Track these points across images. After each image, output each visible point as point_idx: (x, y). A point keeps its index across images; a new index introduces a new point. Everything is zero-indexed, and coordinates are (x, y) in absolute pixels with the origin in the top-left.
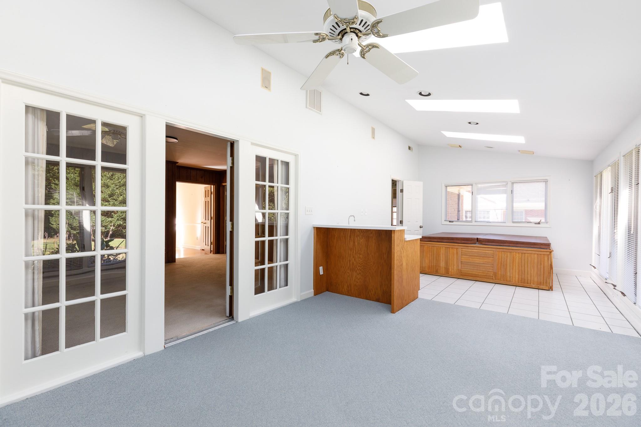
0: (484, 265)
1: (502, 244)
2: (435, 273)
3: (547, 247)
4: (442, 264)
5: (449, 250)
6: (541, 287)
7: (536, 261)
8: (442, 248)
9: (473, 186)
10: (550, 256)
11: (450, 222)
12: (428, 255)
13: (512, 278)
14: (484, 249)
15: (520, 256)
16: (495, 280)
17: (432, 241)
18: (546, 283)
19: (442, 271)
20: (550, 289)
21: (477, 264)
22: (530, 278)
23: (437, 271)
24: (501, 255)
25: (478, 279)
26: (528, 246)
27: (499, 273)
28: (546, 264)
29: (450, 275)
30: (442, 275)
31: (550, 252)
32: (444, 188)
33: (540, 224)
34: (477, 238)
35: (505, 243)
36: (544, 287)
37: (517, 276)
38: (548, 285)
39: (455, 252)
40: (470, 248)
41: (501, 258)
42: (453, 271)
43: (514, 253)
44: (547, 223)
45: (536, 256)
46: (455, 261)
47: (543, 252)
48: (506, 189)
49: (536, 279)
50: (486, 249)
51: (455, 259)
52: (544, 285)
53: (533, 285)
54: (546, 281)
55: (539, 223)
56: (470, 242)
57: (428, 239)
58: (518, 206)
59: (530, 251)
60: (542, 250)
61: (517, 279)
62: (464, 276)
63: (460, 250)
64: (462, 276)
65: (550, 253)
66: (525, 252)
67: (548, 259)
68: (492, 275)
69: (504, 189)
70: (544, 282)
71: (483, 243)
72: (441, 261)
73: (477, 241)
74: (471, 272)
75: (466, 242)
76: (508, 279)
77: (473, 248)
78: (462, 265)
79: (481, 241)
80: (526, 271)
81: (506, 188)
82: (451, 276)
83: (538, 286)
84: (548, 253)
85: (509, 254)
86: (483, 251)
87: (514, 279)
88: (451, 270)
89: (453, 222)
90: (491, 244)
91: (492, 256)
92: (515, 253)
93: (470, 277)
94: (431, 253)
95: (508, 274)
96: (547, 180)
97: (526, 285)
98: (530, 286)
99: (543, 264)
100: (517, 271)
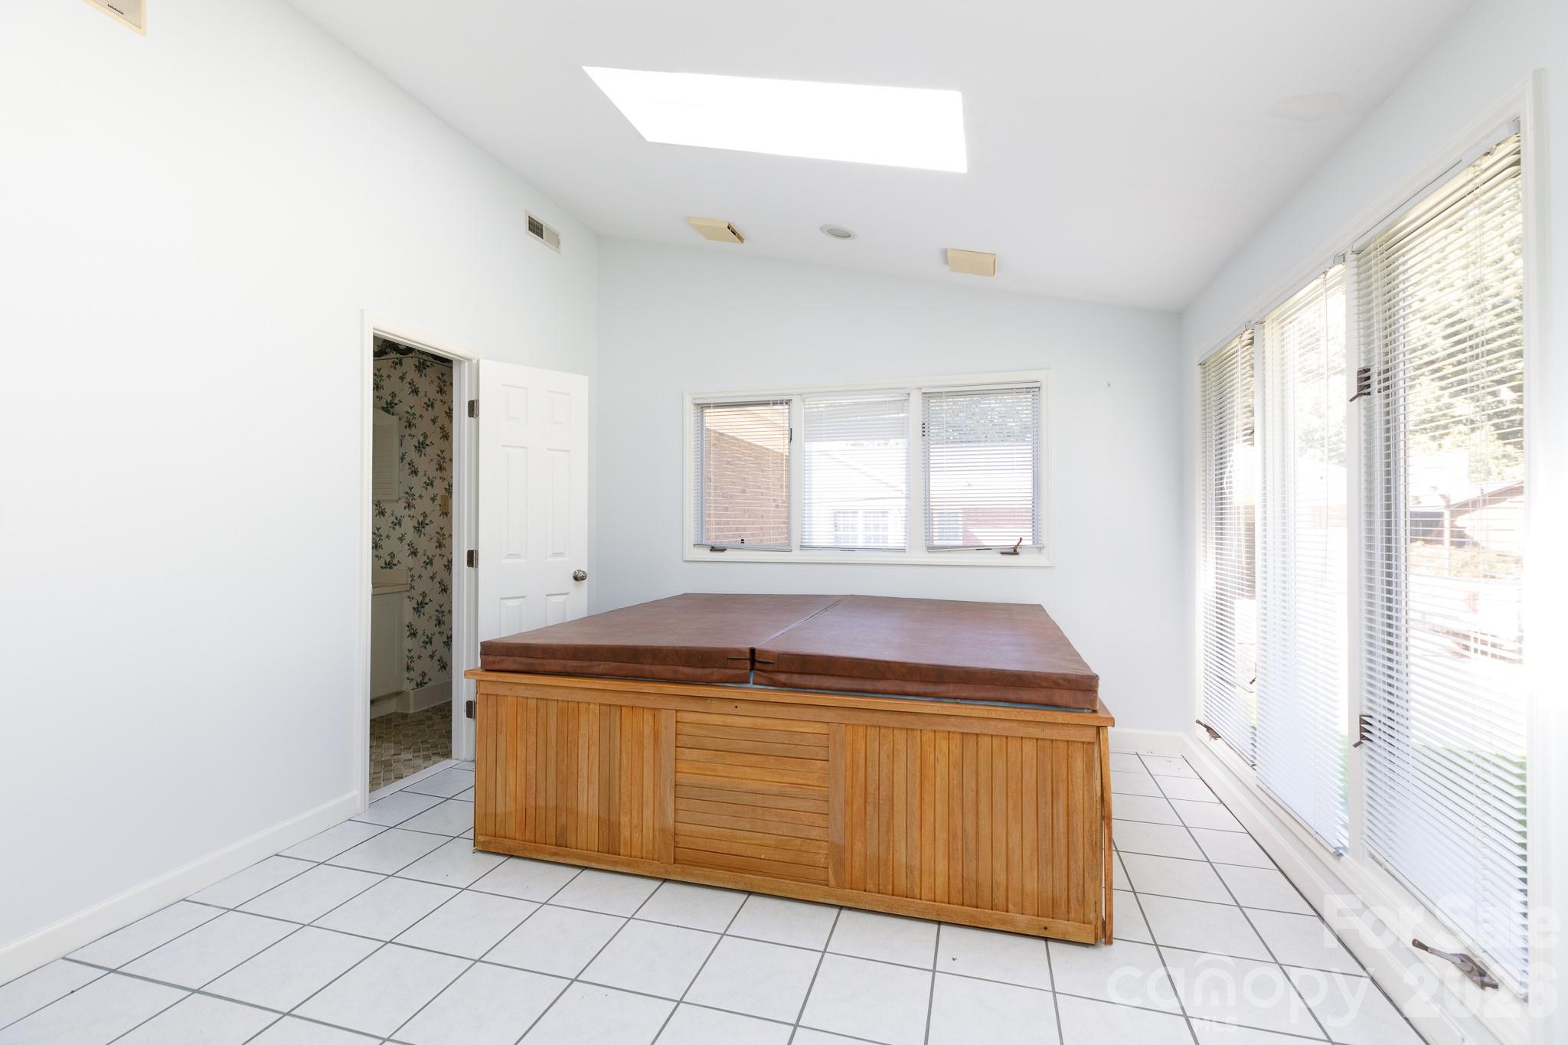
0: (783, 803)
1: (868, 685)
2: (554, 849)
3: (1080, 695)
4: (588, 801)
5: (618, 718)
6: (1060, 926)
7: (1030, 776)
8: (587, 710)
9: (794, 404)
10: (1096, 748)
11: (713, 549)
12: (521, 752)
13: (917, 873)
14: (783, 712)
15: (956, 751)
16: (838, 886)
17: (539, 668)
18: (1083, 902)
19: (588, 834)
20: (1103, 934)
21: (749, 799)
22: (1003, 877)
23: (561, 842)
24: (863, 743)
25: (756, 881)
26: (991, 694)
27: (859, 846)
28: (1079, 794)
29: (623, 864)
30: (585, 864)
31: (1098, 728)
32: (690, 412)
33: (1018, 554)
34: (753, 651)
35: (882, 677)
36: (1070, 928)
37: (941, 866)
38: (1092, 916)
39: (648, 730)
40: (715, 706)
41: (862, 761)
42: (636, 836)
43: (928, 736)
44: (1040, 549)
45: (1029, 748)
46: (648, 782)
47: (1062, 725)
48: (903, 418)
49: (1031, 885)
50: (795, 712)
51: (648, 771)
52: (1072, 915)
53: (1019, 917)
54: (1080, 890)
55: (1014, 552)
56: (717, 673)
57: (521, 656)
58: (942, 484)
59: (1001, 724)
60: (1060, 717)
61: (941, 880)
62: (692, 869)
63: (667, 720)
64: (678, 868)
65: (1098, 733)
66: (977, 727)
67: (1089, 768)
68: (821, 860)
69: (898, 419)
70: (1073, 902)
71: (782, 678)
72: (583, 783)
73: (752, 669)
74: (723, 846)
75: (699, 671)
76: (902, 884)
77: (729, 708)
78: (682, 804)
79: (770, 667)
80: (985, 832)
81: (904, 415)
82: (629, 865)
83: (1045, 921)
84: (1089, 735)
85: (900, 737)
86: (779, 725)
87: (927, 881)
88: (627, 834)
89: (723, 550)
90: (815, 681)
91: (822, 754)
92: (931, 735)
93: (720, 873)
94: (532, 739)
95: (901, 856)
96: (1038, 385)
97: (983, 914)
98: (1005, 923)
99: (1063, 794)
100: (942, 836)
